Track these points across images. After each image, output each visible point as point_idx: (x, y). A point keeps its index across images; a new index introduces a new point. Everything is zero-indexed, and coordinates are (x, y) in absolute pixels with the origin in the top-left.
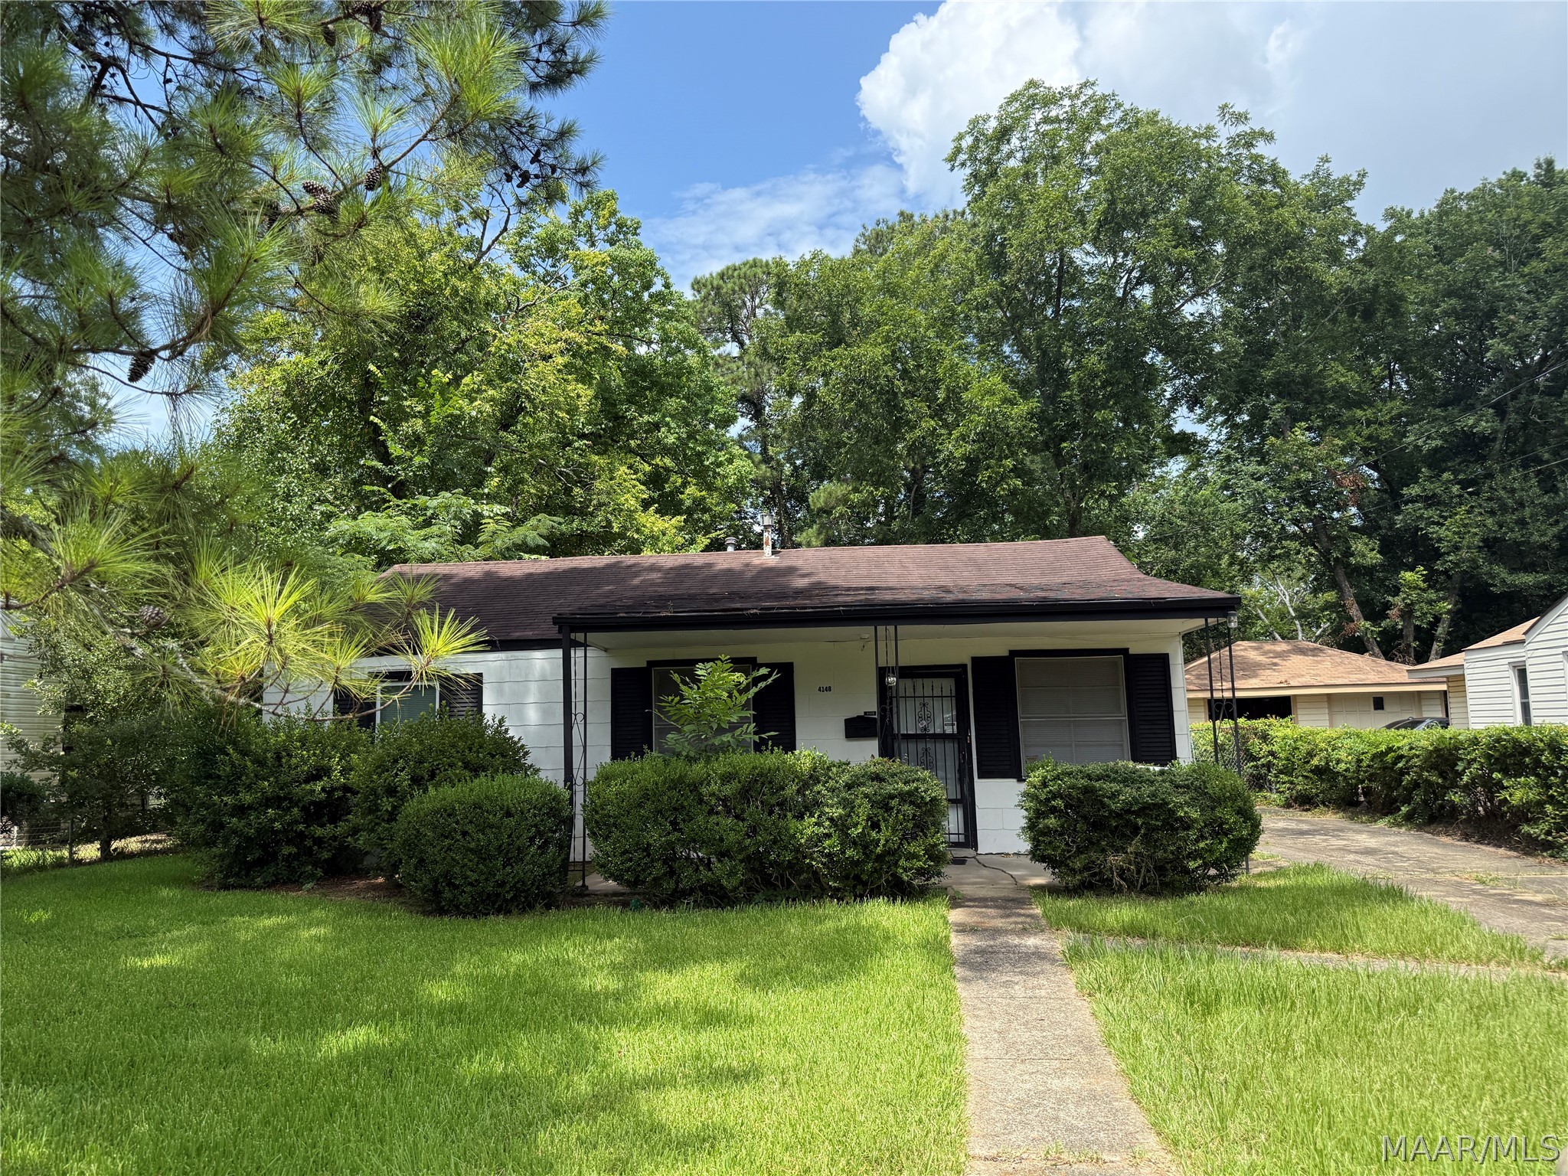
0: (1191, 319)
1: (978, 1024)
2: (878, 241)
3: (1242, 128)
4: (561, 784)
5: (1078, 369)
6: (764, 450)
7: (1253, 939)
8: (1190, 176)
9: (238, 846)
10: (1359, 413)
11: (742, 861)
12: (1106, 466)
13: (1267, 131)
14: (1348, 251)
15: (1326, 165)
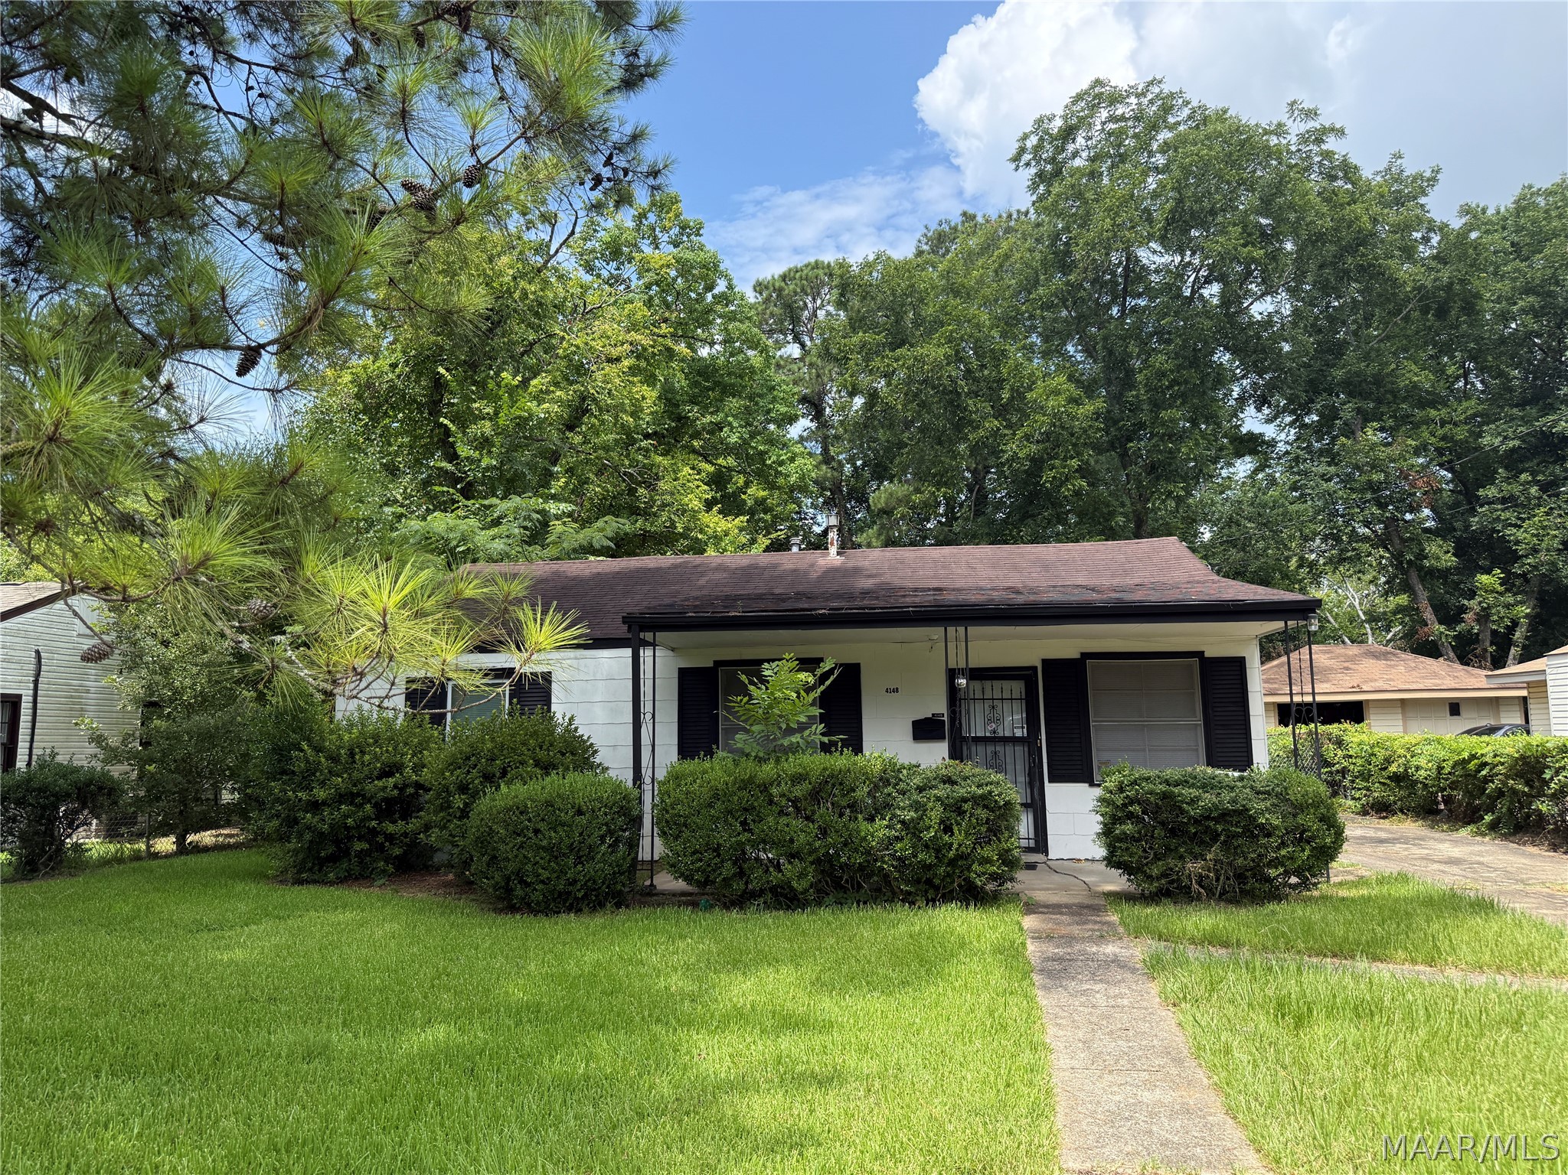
0: (1259, 318)
1: (1061, 1033)
2: (940, 240)
3: (1312, 124)
4: (630, 783)
5: (1145, 368)
6: (825, 450)
7: (1341, 951)
8: (1259, 173)
9: (311, 842)
10: (1433, 413)
11: (812, 863)
12: (1173, 467)
13: (1338, 126)
14: (1421, 248)
15: (1399, 161)
